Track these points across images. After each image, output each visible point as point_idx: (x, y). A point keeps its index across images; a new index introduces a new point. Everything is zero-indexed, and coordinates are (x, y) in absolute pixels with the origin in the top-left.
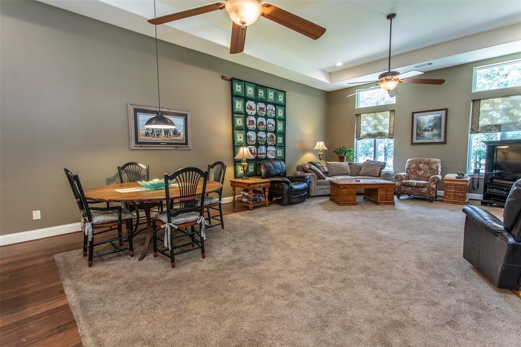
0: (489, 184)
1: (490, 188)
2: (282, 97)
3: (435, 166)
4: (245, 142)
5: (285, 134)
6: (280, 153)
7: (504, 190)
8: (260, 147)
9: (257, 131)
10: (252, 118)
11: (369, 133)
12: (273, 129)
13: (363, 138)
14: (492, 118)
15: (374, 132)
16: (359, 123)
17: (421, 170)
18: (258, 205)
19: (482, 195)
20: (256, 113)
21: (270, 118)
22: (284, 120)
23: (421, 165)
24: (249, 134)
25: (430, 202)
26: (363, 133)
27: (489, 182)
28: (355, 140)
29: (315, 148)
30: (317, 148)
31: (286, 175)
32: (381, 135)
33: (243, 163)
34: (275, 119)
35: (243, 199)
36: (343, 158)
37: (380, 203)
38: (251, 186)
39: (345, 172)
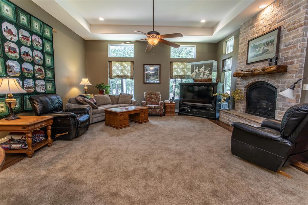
0: (181, 104)
1: (182, 106)
2: (49, 31)
3: (159, 96)
4: (4, 72)
5: (54, 69)
6: (50, 87)
7: (188, 107)
8: (27, 80)
9: (21, 61)
10: (13, 45)
11: (118, 74)
12: (41, 62)
13: (114, 78)
14: (178, 72)
15: (121, 74)
16: (111, 68)
17: (153, 98)
18: (38, 148)
19: (179, 110)
20: (19, 40)
21: (36, 50)
22: (52, 55)
23: (152, 96)
24: (10, 63)
25: (161, 117)
26: (114, 74)
27: (182, 103)
28: (109, 79)
29: (80, 84)
30: (84, 84)
31: (63, 108)
32: (125, 76)
33: (8, 99)
34: (42, 51)
35: (13, 146)
36: (103, 91)
37: (141, 122)
38: (30, 128)
39: (108, 103)
